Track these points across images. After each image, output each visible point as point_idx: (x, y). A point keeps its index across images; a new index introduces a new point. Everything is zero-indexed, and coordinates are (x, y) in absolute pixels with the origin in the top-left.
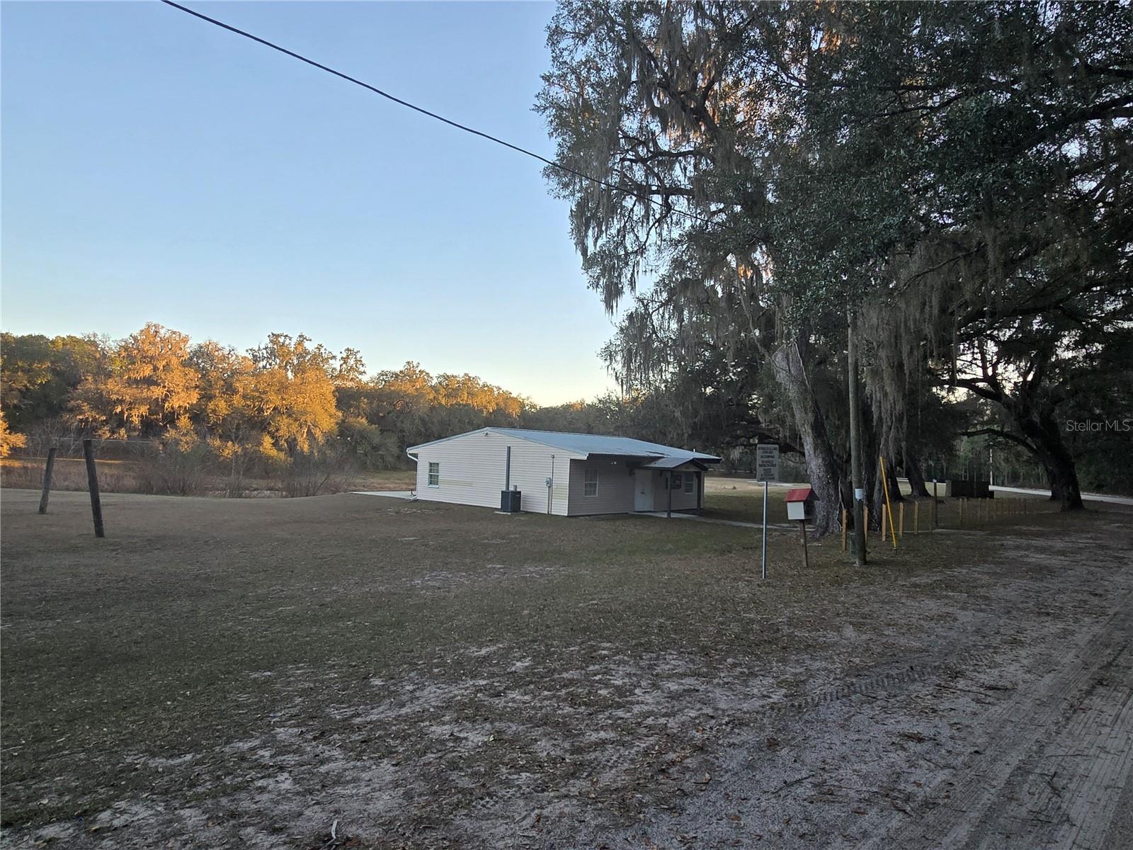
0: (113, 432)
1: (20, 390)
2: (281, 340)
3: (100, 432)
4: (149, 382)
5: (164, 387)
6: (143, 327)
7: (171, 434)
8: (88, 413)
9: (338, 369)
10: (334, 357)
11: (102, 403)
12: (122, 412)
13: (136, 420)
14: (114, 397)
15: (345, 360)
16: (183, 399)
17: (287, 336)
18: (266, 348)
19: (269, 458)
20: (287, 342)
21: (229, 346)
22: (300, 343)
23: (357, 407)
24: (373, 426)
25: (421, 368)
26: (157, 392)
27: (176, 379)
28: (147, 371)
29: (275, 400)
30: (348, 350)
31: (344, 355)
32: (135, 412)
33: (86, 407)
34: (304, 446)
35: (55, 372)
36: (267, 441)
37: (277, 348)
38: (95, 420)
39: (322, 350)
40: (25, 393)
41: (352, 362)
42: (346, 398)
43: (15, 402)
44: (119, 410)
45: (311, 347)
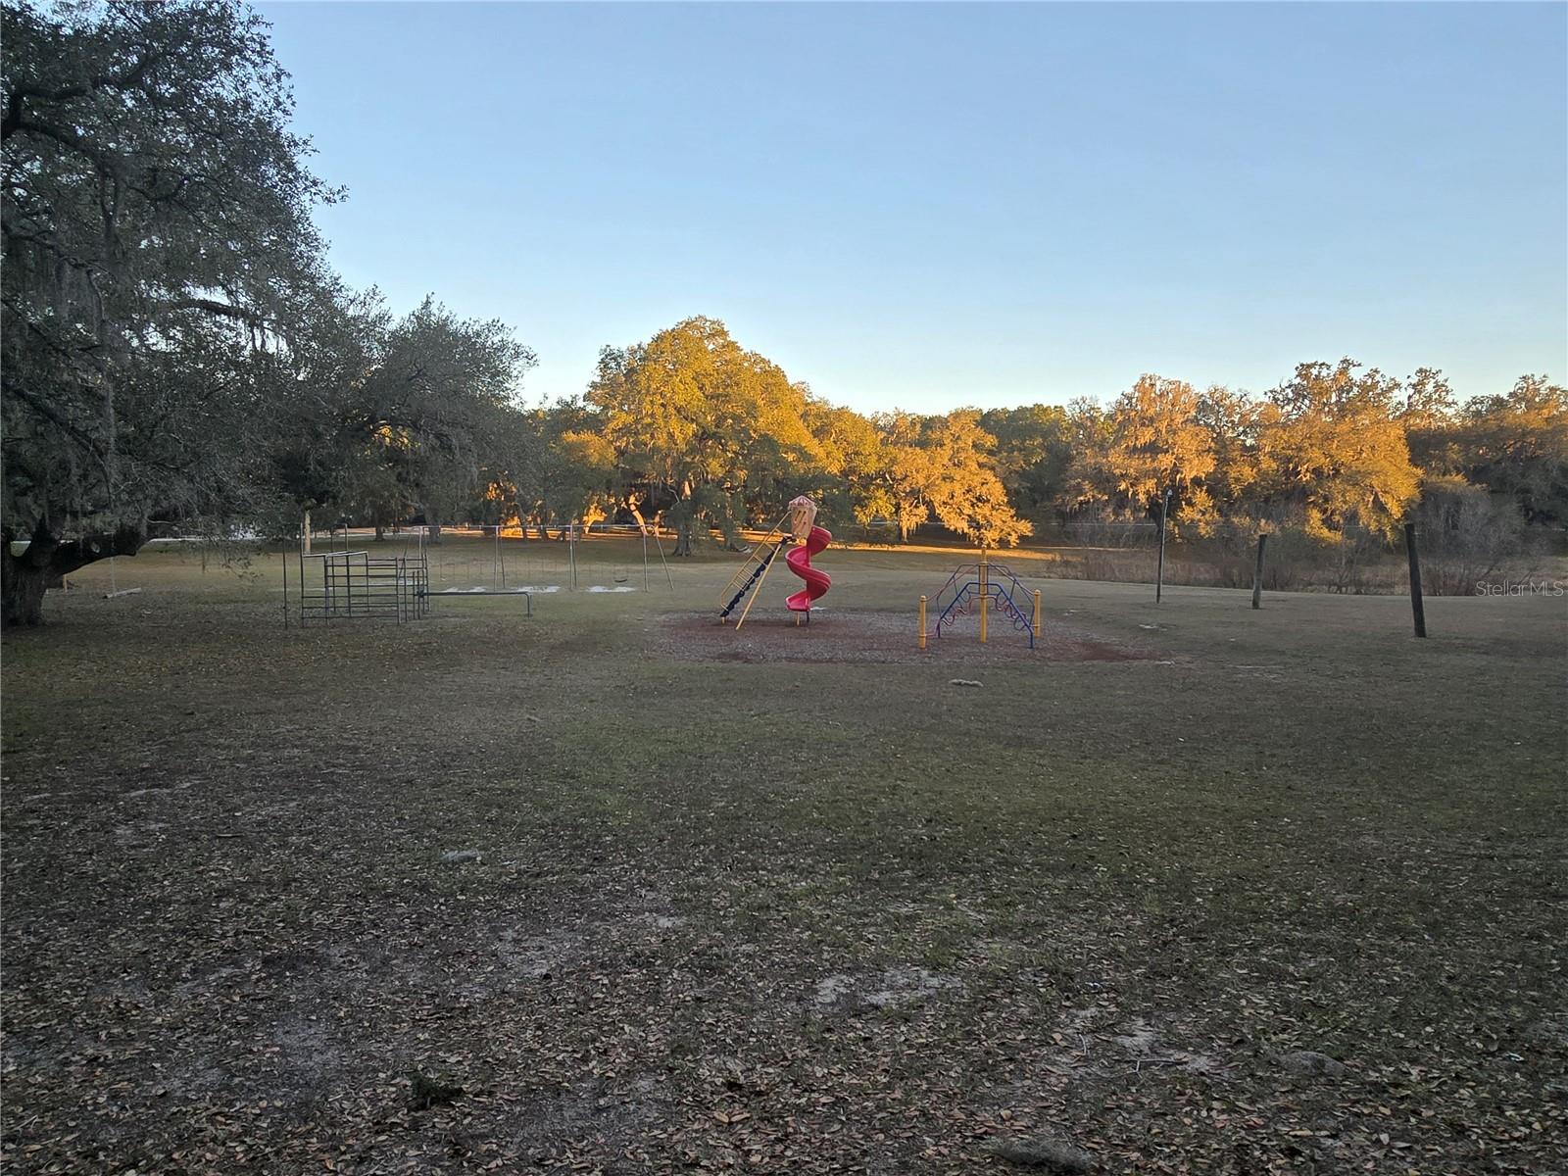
0: (1117, 514)
1: (1017, 472)
2: (1314, 371)
3: (1103, 515)
4: (1152, 449)
5: (1173, 454)
6: (1137, 380)
7: (1187, 514)
8: (1089, 493)
9: (1406, 402)
10: (1397, 386)
11: (1103, 480)
12: (1127, 490)
13: (1142, 498)
14: (1117, 472)
15: (1417, 387)
16: (1197, 467)
17: (1323, 364)
18: (1290, 386)
19: (1318, 540)
20: (1324, 372)
21: (1240, 390)
22: (1343, 371)
23: (1442, 459)
24: (1478, 486)
25: (1549, 383)
26: (1166, 461)
27: (1187, 442)
28: (1147, 436)
29: (1317, 457)
30: (1421, 371)
31: (1415, 380)
32: (1141, 489)
33: (1087, 486)
34: (1368, 520)
35: (1048, 449)
36: (1316, 515)
37: (1308, 385)
38: (1096, 500)
39: (1378, 377)
40: (1023, 475)
41: (1430, 387)
42: (1424, 446)
43: (1016, 486)
44: (1123, 486)
45: (1357, 374)
